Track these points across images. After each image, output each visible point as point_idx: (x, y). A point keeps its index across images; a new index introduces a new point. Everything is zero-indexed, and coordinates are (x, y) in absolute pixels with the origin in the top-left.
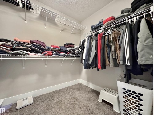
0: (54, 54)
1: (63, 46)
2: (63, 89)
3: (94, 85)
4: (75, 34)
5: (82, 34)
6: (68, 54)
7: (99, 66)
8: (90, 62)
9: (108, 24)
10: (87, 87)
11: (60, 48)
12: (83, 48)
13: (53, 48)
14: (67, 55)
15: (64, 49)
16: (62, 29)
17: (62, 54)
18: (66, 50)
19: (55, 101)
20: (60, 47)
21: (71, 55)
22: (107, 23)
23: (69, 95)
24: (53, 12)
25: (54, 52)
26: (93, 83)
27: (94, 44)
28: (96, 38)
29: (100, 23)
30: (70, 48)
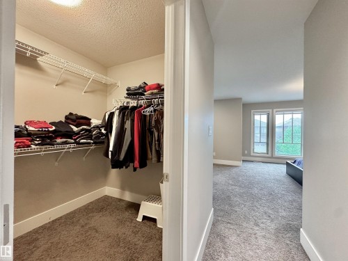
0: (37, 142)
1: (61, 122)
2: (61, 217)
3: (133, 194)
4: (92, 92)
5: (110, 94)
6: (75, 140)
7: (137, 163)
8: (122, 157)
9: (152, 94)
10: (120, 200)
11: (54, 128)
12: (109, 130)
13: (33, 129)
14: (73, 141)
15: (63, 129)
16: (60, 82)
17: (59, 140)
18: (69, 130)
19: (41, 249)
20: (53, 124)
21: (82, 141)
22: (149, 92)
23: (78, 227)
24: (33, 48)
25: (37, 138)
26: (131, 191)
27: (128, 125)
28: (132, 115)
29: (140, 87)
30: (81, 128)
